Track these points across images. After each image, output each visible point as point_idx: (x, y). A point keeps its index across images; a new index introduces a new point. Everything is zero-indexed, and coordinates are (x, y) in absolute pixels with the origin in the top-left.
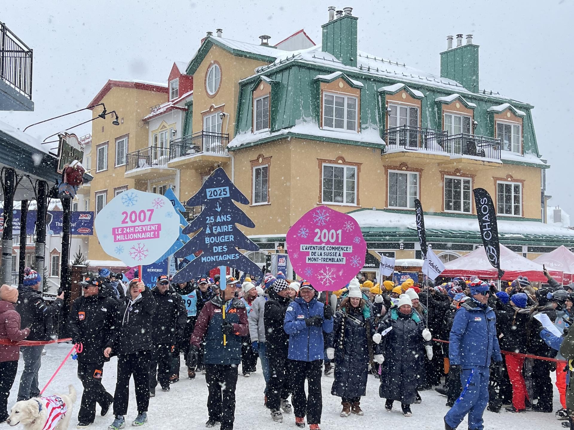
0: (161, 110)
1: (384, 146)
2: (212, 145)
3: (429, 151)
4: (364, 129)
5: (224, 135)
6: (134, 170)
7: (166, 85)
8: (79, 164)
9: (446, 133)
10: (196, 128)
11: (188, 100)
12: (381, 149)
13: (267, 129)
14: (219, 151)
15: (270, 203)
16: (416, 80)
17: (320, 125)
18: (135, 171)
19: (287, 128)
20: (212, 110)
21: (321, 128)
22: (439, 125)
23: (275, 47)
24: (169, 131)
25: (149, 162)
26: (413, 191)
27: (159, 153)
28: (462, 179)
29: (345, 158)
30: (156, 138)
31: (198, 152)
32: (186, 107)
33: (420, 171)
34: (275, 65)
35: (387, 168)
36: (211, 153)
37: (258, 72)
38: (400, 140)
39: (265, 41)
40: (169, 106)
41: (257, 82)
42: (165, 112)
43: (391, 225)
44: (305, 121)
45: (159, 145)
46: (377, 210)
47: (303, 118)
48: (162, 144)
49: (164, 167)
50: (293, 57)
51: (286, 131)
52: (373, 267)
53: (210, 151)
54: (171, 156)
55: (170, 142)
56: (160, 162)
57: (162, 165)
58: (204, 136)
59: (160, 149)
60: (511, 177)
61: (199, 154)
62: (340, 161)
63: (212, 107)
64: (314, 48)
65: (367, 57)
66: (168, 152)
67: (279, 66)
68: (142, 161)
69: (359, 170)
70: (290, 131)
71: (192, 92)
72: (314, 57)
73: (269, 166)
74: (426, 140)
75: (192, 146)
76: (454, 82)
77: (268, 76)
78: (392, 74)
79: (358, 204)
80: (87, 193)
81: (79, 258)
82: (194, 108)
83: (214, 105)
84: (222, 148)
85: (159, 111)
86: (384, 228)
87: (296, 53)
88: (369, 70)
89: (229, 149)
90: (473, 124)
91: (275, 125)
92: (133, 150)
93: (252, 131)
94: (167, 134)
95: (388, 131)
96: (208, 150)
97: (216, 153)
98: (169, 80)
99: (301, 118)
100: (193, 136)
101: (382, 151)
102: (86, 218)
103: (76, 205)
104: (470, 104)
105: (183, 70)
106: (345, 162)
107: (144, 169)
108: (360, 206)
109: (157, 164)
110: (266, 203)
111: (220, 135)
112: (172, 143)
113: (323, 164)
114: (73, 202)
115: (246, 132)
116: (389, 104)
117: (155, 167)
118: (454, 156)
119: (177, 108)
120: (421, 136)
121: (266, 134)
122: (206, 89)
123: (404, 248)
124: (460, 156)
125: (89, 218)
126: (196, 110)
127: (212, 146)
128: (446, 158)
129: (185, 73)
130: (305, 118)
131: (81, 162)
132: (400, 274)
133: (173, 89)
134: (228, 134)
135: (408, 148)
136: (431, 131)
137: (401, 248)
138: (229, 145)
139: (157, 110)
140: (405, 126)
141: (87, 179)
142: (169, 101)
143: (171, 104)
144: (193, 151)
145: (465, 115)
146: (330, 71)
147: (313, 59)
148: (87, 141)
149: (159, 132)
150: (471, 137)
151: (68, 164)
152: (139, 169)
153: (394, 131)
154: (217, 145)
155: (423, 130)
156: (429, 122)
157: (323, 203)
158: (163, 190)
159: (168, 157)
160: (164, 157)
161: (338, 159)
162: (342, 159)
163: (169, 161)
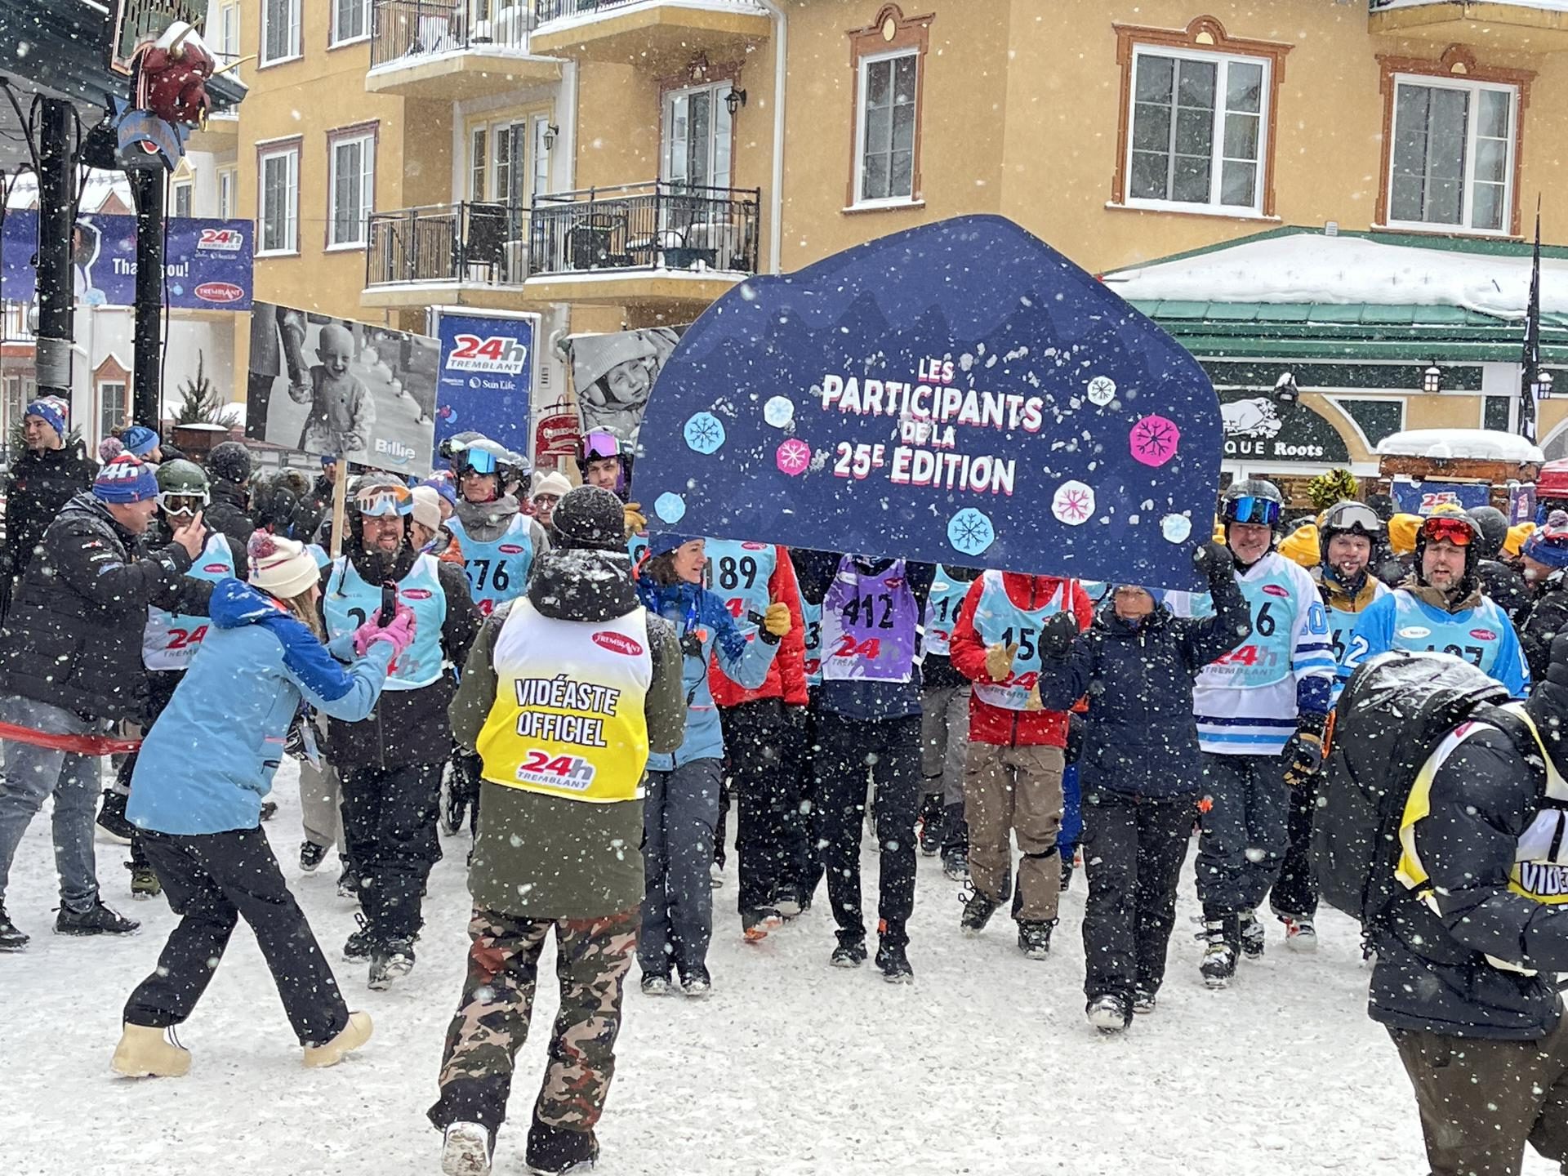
6: (402, 63)
8: (193, 38)
15: (920, 202)
18: (403, 66)
25: (459, 33)
26: (1488, 159)
29: (1225, 24)
33: (1523, 78)
35: (1390, 63)
43: (1396, 294)
46: (1341, 233)
49: (517, 48)
52: (1315, 458)
54: (543, 8)
56: (501, 34)
57: (509, 44)
62: (1205, 38)
68: (431, 27)
69: (1278, 72)
73: (923, 52)
79: (1266, 209)
80: (226, 147)
81: (200, 396)
102: (227, 246)
103: (184, 195)
106: (1223, 43)
107: (438, 56)
108: (1277, 218)
109: (486, 40)
110: (906, 201)
113: (1138, 49)
114: (173, 183)
117: (481, 49)
123: (1440, 386)
125: (235, 245)
131: (201, 30)
132: (1416, 485)
137: (1427, 387)
141: (225, 97)
151: (150, 38)
152: (421, 58)
157: (1131, 203)
158: (512, 142)
159: (533, 11)
160: (517, 13)
161: (1196, 26)
162: (1214, 26)
163: (536, 27)
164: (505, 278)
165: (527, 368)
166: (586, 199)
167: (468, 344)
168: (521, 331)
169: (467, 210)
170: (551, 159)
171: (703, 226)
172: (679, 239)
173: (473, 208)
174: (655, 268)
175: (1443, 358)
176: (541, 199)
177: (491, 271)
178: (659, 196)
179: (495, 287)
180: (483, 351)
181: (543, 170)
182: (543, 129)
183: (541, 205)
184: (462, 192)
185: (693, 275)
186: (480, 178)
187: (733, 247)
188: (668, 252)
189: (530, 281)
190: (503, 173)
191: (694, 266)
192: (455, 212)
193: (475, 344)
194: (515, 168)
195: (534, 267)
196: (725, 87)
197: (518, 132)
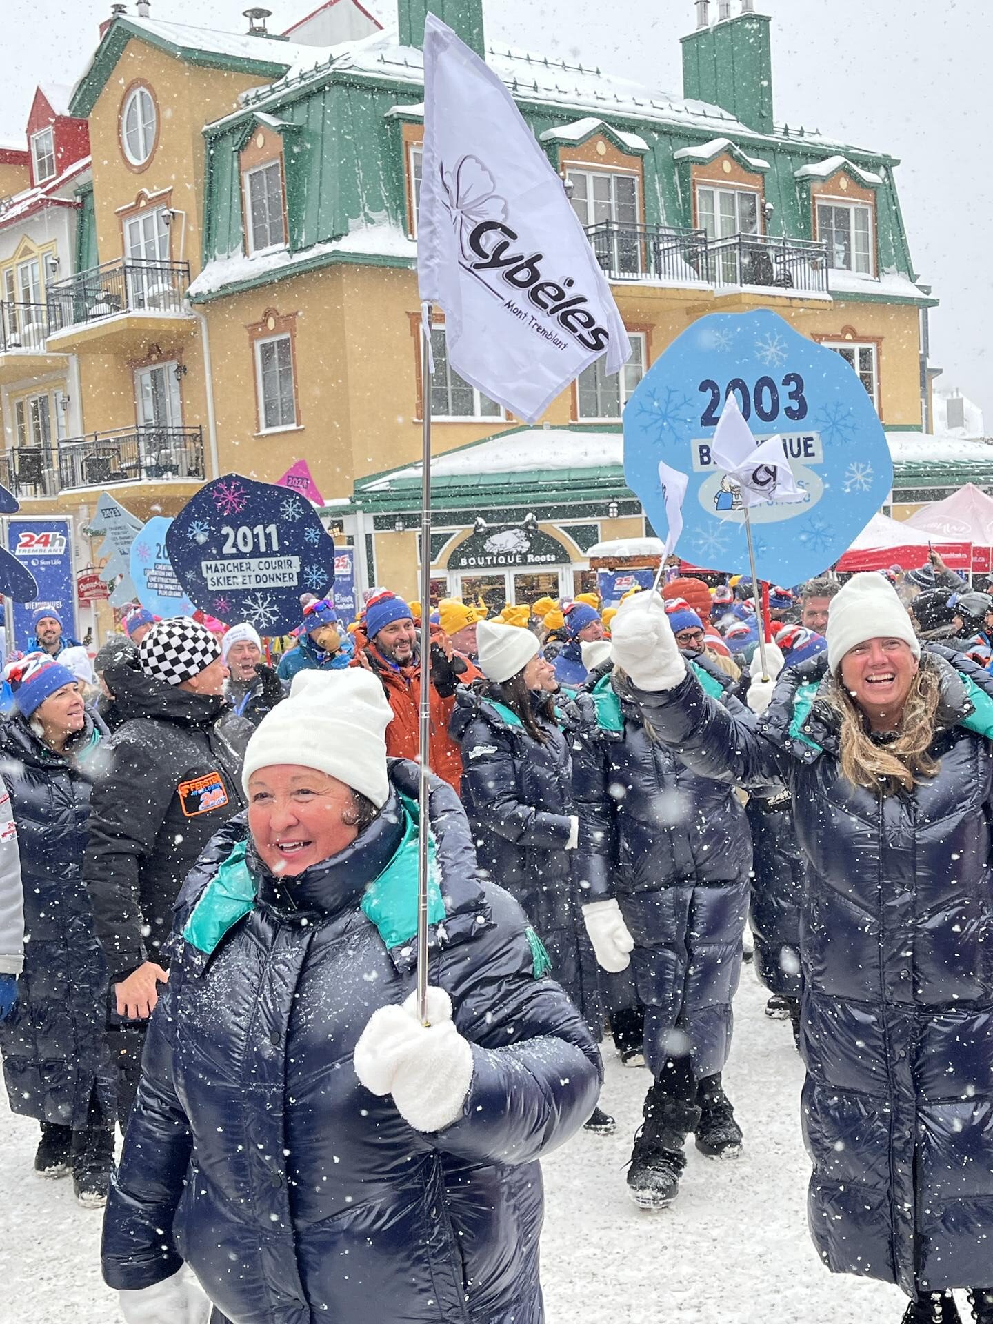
0: (17, 210)
2: (148, 292)
3: (668, 282)
5: (176, 266)
7: (19, 144)
9: (702, 236)
10: (105, 252)
11: (81, 180)
13: (281, 246)
14: (167, 306)
15: (302, 427)
16: (627, 109)
17: (408, 230)
19: (329, 240)
20: (143, 203)
21: (410, 237)
22: (686, 215)
23: (283, 38)
24: (40, 260)
27: (21, 318)
30: (11, 280)
31: (117, 309)
32: (78, 200)
33: (648, 328)
34: (287, 84)
36: (147, 312)
37: (247, 102)
39: (258, 23)
40: (34, 199)
41: (248, 126)
42: (24, 215)
43: (589, 461)
44: (371, 221)
45: (20, 298)
46: (553, 427)
47: (366, 215)
48: (27, 293)
49: (38, 349)
50: (332, 62)
51: (328, 248)
52: (551, 562)
53: (147, 307)
54: (52, 323)
55: (47, 289)
56: (26, 340)
57: (32, 347)
58: (128, 270)
59: (22, 307)
60: (853, 332)
61: (118, 317)
63: (141, 196)
64: (378, 36)
65: (509, 56)
66: (44, 314)
67: (296, 85)
70: (337, 248)
71: (88, 160)
72: (382, 60)
73: (293, 336)
74: (657, 253)
75: (100, 296)
76: (714, 110)
77: (275, 111)
78: (571, 97)
79: (509, 417)
82: (99, 202)
83: (145, 190)
84: (174, 298)
85: (11, 211)
86: (570, 470)
87: (336, 51)
88: (515, 89)
89: (195, 300)
90: (763, 207)
91: (298, 236)
93: (246, 253)
94: (37, 268)
96: (140, 303)
97: (162, 310)
98: (29, 131)
99: (362, 213)
100: (102, 271)
104: (755, 162)
105: (61, 105)
108: (514, 421)
109: (19, 345)
110: (293, 427)
111: (167, 266)
112: (52, 291)
115: (231, 254)
116: (568, 171)
117: (14, 351)
118: (721, 288)
119: (54, 202)
120: (646, 246)
121: (281, 258)
122: (122, 151)
123: (619, 514)
124: (736, 288)
127: (151, 294)
128: (703, 296)
129: (67, 113)
130: (372, 215)
132: (611, 573)
133: (40, 155)
134: (187, 263)
135: (618, 277)
136: (668, 232)
137: (611, 515)
138: (192, 290)
139: (7, 211)
140: (607, 223)
142: (33, 187)
143: (39, 193)
144: (103, 307)
145: (741, 188)
147: (381, 66)
149: (18, 265)
150: (759, 242)
154: (161, 290)
155: (649, 231)
156: (662, 211)
158: (41, 407)
159: (46, 325)
160: (36, 327)
163: (49, 336)
164: (45, 492)
165: (67, 550)
166: (93, 440)
167: (27, 539)
168: (62, 527)
169: (16, 452)
170: (67, 416)
171: (168, 451)
172: (153, 460)
173: (20, 451)
174: (140, 479)
175: (618, 497)
176: (63, 441)
177: (36, 490)
178: (138, 435)
179: (38, 499)
180: (38, 542)
181: (63, 422)
182: (60, 398)
183: (63, 445)
184: (12, 441)
185: (165, 482)
186: (22, 431)
187: (189, 461)
188: (148, 469)
189: (61, 493)
190: (37, 427)
191: (165, 476)
192: (8, 454)
193: (32, 538)
194: (43, 423)
195: (63, 484)
196: (173, 365)
197: (44, 401)
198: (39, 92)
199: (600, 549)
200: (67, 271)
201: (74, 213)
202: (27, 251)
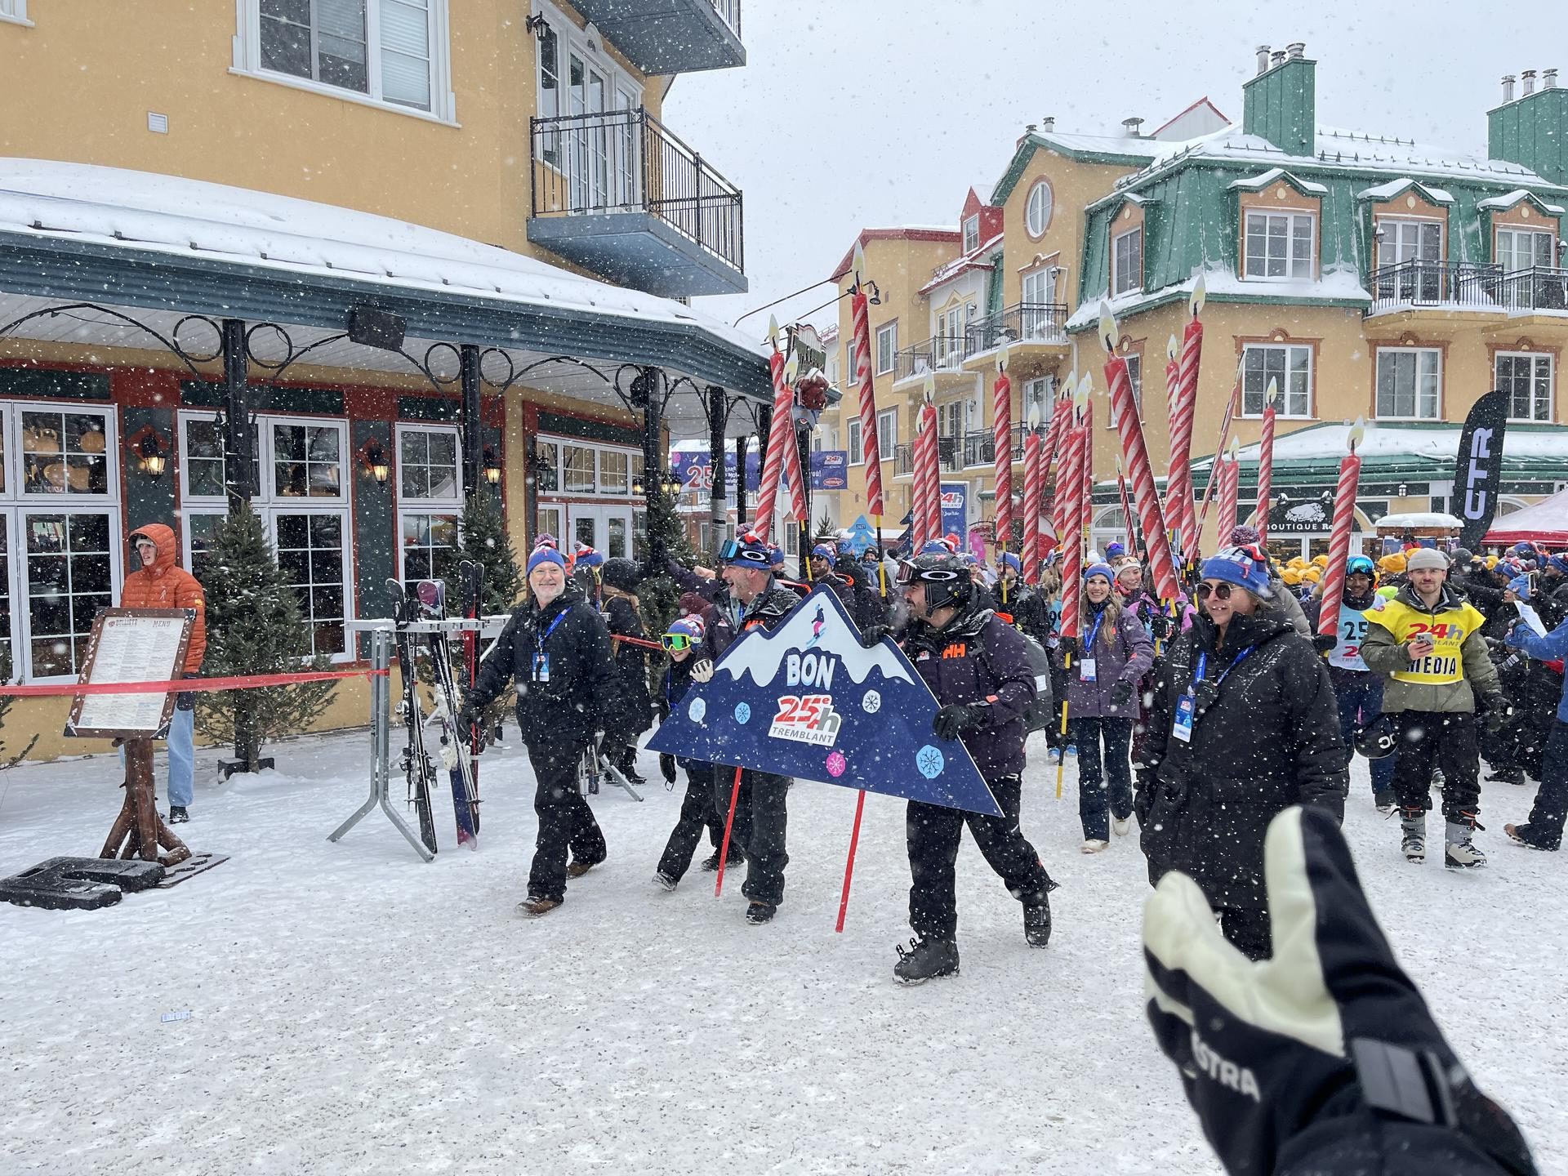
0: (951, 273)
1: (1370, 302)
2: (1037, 327)
3: (1464, 307)
4: (1328, 273)
5: (1058, 308)
6: (907, 379)
7: (956, 228)
8: (820, 374)
9: (1500, 269)
10: (1008, 299)
11: (995, 250)
12: (1364, 309)
13: (1138, 290)
14: (1050, 336)
16: (1437, 170)
17: (1239, 274)
18: (907, 381)
19: (1174, 284)
20: (1038, 264)
21: (1239, 278)
22: (1486, 252)
23: (1152, 138)
24: (963, 307)
25: (931, 365)
26: (1428, 384)
27: (947, 348)
28: (1533, 356)
29: (1289, 331)
30: (942, 322)
31: (1014, 339)
32: (993, 264)
33: (1444, 345)
34: (1151, 171)
35: (1373, 343)
36: (1036, 340)
37: (1120, 186)
38: (1403, 289)
39: (1133, 128)
40: (962, 265)
41: (1117, 206)
42: (955, 276)
44: (1210, 268)
45: (947, 334)
46: (1353, 424)
47: (1206, 263)
48: (952, 330)
49: (957, 369)
50: (1187, 150)
51: (1174, 290)
53: (1035, 337)
54: (968, 351)
56: (950, 363)
57: (953, 368)
58: (1023, 311)
59: (948, 340)
61: (1015, 344)
62: (1279, 338)
63: (1036, 259)
64: (1228, 129)
65: (1335, 135)
66: (963, 345)
67: (1158, 171)
68: (920, 363)
69: (1316, 353)
70: (1181, 289)
71: (1002, 235)
72: (1228, 147)
73: (1141, 355)
74: (1457, 284)
75: (1003, 331)
76: (1518, 167)
77: (1139, 192)
78: (1388, 163)
79: (1314, 414)
80: (835, 421)
81: (826, 524)
82: (1006, 264)
83: (1040, 254)
84: (1055, 330)
85: (947, 273)
87: (1191, 143)
88: (1338, 160)
89: (1068, 331)
90: (1558, 246)
91: (1151, 282)
92: (904, 346)
93: (1110, 296)
94: (960, 313)
95: (1378, 273)
96: (1030, 335)
97: (1046, 339)
98: (962, 219)
99: (1202, 263)
100: (1005, 313)
101: (1365, 312)
102: (836, 462)
103: (818, 441)
104: (1551, 208)
105: (985, 199)
106: (1288, 339)
107: (922, 375)
108: (1318, 419)
109: (945, 366)
111: (1051, 307)
112: (968, 328)
113: (1245, 347)
114: (813, 437)
115: (1099, 297)
116: (1380, 222)
117: (940, 371)
118: (1514, 311)
119: (975, 266)
120: (1448, 281)
121: (1136, 298)
122: (1026, 229)
123: (1408, 494)
124: (1529, 311)
125: (839, 462)
126: (1009, 268)
127: (1039, 328)
128: (1498, 318)
129: (989, 204)
130: (1210, 263)
131: (823, 371)
133: (969, 234)
134: (1066, 305)
135: (1420, 303)
136: (1468, 267)
137: (1400, 494)
138: (1069, 324)
139: (943, 274)
140: (1412, 260)
141: (834, 399)
142: (962, 256)
143: (966, 261)
144: (1005, 338)
145: (1540, 230)
146: (1259, 170)
147: (1227, 151)
148: (831, 335)
149: (948, 311)
150: (1552, 273)
151: (802, 376)
152: (916, 377)
153: (1388, 273)
154: (1046, 325)
155: (1451, 266)
156: (1464, 250)
157: (1245, 416)
158: (956, 410)
159: (963, 352)
160: (957, 354)
161: (1273, 335)
162: (1285, 334)
163: (965, 359)
164: (955, 468)
165: (964, 505)
166: (986, 432)
168: (961, 489)
170: (973, 415)
175: (1407, 480)
176: (969, 433)
177: (949, 465)
178: (1022, 428)
179: (950, 472)
180: (946, 499)
181: (970, 419)
182: (969, 403)
183: (969, 435)
186: (943, 425)
189: (965, 468)
190: (952, 422)
194: (957, 420)
195: (967, 463)
196: (1050, 378)
197: (958, 405)
198: (971, 192)
199: (1390, 520)
200: (980, 315)
201: (989, 273)
202: (955, 301)
